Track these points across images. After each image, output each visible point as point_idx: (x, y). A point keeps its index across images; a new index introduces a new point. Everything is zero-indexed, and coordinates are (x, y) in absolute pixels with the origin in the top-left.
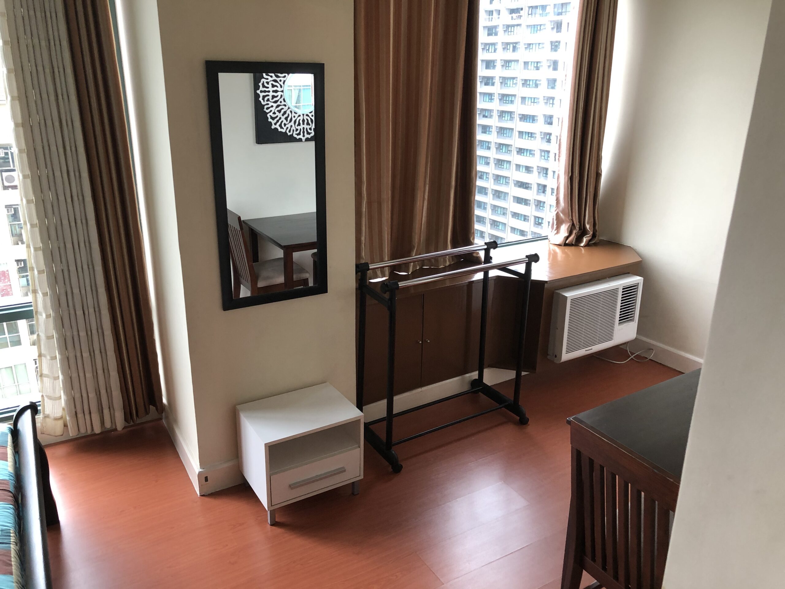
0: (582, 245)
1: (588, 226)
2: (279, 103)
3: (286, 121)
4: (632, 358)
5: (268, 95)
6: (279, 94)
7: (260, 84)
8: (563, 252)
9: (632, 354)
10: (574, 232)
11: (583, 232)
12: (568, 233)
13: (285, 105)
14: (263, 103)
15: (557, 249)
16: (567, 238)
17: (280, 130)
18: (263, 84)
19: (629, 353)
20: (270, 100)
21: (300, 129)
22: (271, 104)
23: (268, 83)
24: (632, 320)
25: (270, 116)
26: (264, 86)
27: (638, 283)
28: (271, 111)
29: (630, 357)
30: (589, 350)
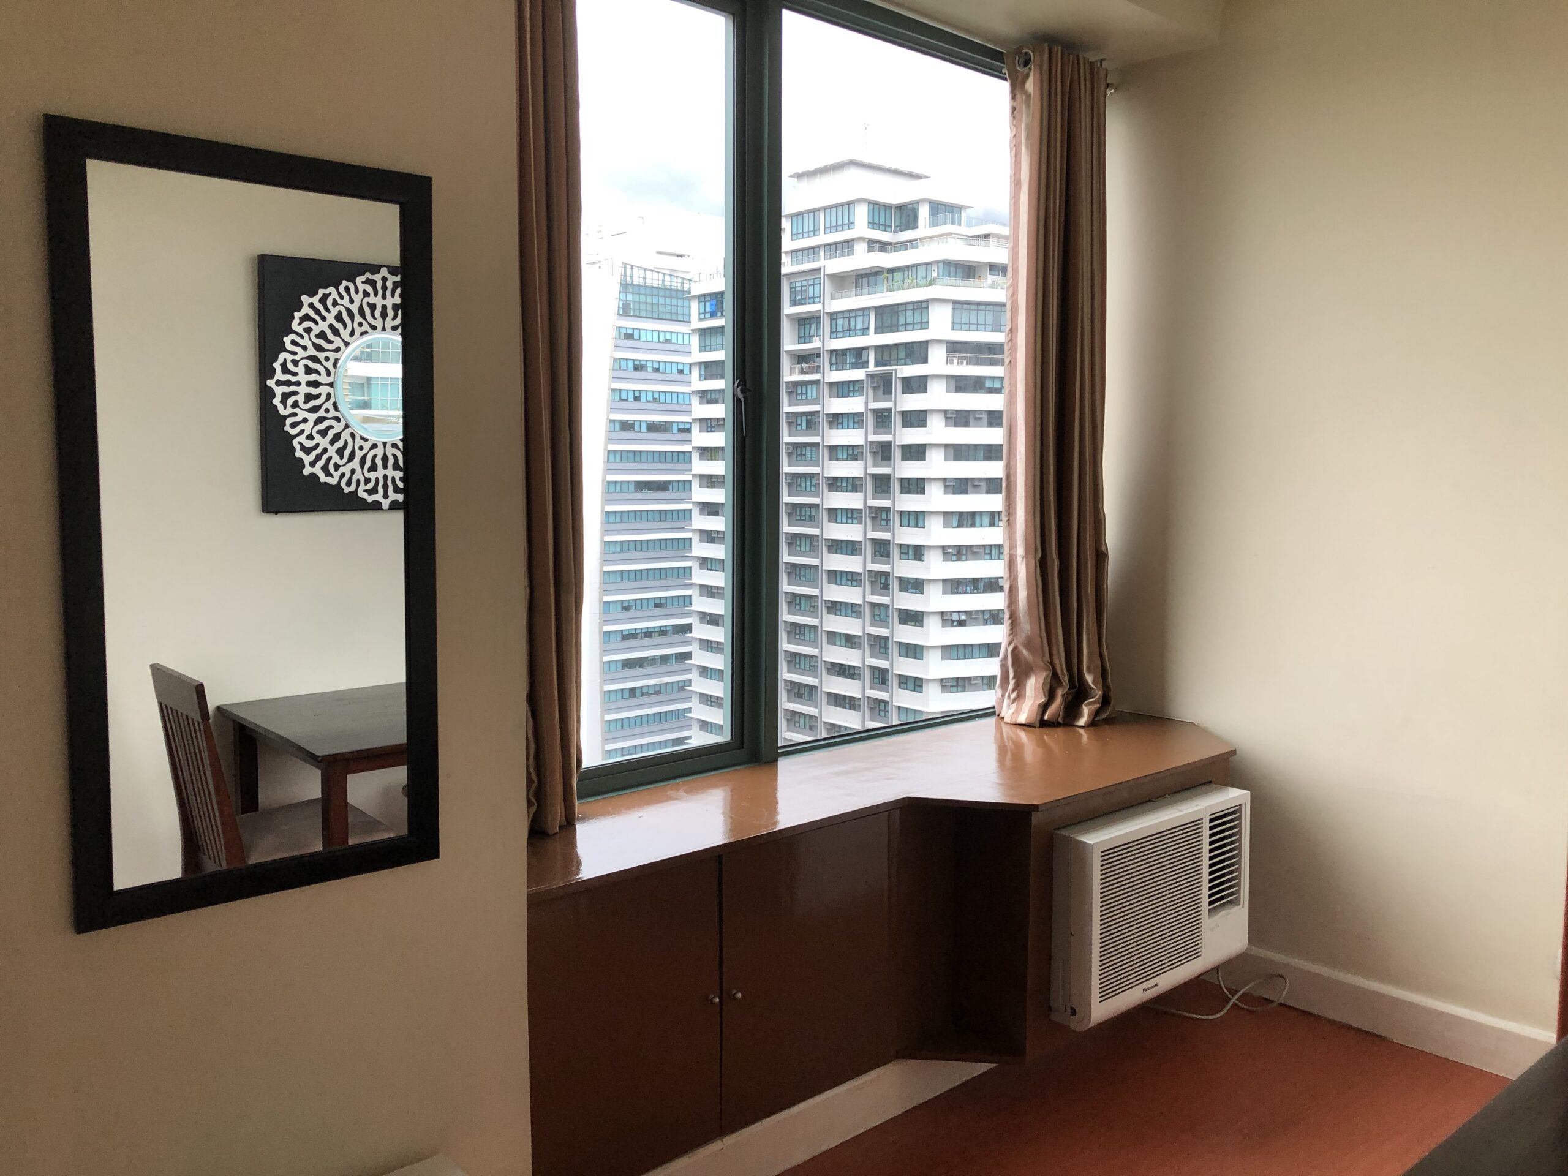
0: (1082, 722)
1: (1089, 678)
2: (321, 413)
3: (338, 457)
4: (1234, 1004)
5: (296, 393)
6: (324, 390)
7: (277, 365)
8: (1042, 744)
9: (1233, 993)
10: (1060, 693)
11: (1078, 694)
12: (1045, 696)
13: (338, 419)
14: (282, 412)
15: (1023, 735)
16: (1044, 707)
17: (323, 478)
18: (284, 366)
19: (1225, 991)
20: (301, 404)
21: (377, 479)
22: (302, 415)
23: (295, 363)
24: (1235, 902)
25: (300, 443)
26: (285, 370)
27: (1241, 805)
28: (302, 432)
29: (1230, 999)
30: (1151, 988)
